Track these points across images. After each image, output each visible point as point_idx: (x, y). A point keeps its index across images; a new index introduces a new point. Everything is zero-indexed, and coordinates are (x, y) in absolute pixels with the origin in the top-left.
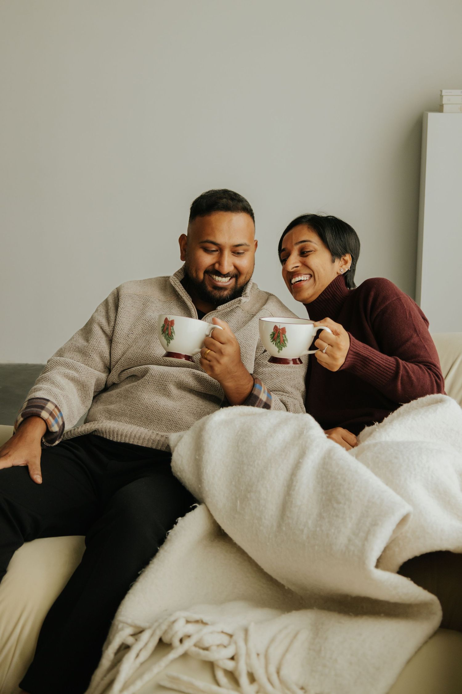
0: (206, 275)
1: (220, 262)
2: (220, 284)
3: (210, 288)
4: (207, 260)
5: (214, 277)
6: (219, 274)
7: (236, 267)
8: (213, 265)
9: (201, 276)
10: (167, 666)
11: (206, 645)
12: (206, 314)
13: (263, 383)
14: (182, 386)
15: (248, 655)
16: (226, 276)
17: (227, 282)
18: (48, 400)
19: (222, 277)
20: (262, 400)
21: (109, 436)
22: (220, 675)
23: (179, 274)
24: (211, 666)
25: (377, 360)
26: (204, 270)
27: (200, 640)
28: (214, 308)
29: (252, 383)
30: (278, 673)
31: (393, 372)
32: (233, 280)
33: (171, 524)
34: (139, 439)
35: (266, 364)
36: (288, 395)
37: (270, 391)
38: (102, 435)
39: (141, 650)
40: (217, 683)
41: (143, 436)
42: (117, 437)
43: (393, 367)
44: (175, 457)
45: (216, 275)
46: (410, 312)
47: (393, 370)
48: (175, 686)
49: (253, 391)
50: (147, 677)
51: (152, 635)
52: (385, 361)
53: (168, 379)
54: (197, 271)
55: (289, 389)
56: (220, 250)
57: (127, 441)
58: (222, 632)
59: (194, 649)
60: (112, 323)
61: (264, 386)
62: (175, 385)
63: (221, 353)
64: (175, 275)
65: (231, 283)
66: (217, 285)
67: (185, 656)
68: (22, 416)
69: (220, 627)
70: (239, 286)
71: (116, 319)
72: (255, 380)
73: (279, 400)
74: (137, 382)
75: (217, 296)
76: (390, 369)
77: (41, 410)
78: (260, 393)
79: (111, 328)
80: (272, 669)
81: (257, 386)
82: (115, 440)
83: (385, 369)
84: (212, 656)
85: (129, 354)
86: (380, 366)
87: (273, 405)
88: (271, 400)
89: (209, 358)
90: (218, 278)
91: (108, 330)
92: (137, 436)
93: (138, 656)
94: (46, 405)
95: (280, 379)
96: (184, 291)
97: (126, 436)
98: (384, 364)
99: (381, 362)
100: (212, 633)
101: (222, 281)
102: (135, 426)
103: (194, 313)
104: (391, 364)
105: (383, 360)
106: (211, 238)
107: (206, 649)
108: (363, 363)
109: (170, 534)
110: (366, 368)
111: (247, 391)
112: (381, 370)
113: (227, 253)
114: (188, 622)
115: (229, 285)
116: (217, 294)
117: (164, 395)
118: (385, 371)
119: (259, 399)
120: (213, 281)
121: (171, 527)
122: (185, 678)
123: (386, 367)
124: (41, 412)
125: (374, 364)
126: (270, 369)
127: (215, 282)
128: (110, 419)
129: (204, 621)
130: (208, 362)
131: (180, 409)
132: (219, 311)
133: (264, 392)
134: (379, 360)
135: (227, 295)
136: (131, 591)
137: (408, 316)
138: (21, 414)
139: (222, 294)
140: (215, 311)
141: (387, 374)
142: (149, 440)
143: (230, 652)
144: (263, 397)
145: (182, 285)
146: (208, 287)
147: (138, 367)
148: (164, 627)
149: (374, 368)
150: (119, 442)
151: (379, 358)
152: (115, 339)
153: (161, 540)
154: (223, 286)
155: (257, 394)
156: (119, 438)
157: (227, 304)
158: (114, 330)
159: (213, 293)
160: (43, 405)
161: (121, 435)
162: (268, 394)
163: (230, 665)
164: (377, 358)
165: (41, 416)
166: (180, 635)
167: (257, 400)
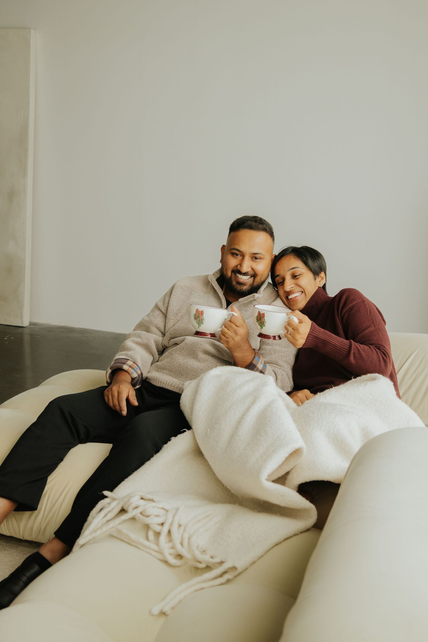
0: (233, 273)
1: (241, 264)
2: (241, 281)
3: (234, 283)
4: (233, 262)
5: (238, 275)
6: (240, 273)
7: (252, 269)
8: (237, 266)
9: (229, 274)
10: (120, 524)
11: (148, 514)
12: (232, 303)
13: (261, 357)
14: (207, 353)
15: (171, 524)
16: (245, 275)
17: (247, 280)
18: (128, 360)
19: (243, 275)
20: (259, 369)
21: (154, 382)
22: (151, 534)
23: (216, 274)
24: (147, 527)
25: (333, 342)
26: (232, 270)
27: (145, 510)
28: (237, 300)
29: (253, 356)
30: (189, 538)
31: (346, 351)
32: (252, 278)
33: (167, 440)
34: (171, 386)
35: (268, 343)
36: (279, 367)
37: (265, 363)
38: (150, 381)
39: (109, 512)
40: (147, 539)
41: (174, 385)
42: (158, 383)
43: (347, 347)
44: (183, 397)
45: (239, 274)
46: (370, 311)
47: (346, 349)
48: (118, 536)
49: (253, 361)
50: (105, 529)
51: (118, 504)
52: (340, 343)
53: (196, 346)
54: (226, 270)
55: (282, 363)
56: (243, 256)
57: (164, 387)
58: (163, 508)
59: (140, 515)
60: (166, 305)
61: (262, 359)
62: (201, 351)
63: (236, 333)
64: (214, 274)
65: (250, 281)
66: (239, 281)
67: (133, 519)
68: (111, 368)
69: (161, 505)
70: (255, 284)
71: (169, 302)
72: (256, 354)
73: (272, 370)
74: (175, 347)
75: (238, 289)
76: (345, 349)
77: (123, 365)
78: (258, 363)
79: (165, 308)
80: (186, 536)
81: (257, 358)
82: (157, 385)
83: (340, 349)
84: (148, 521)
85: (176, 327)
86: (336, 347)
87: (266, 372)
88: (265, 369)
89: (227, 336)
90: (240, 276)
91: (164, 310)
92: (170, 384)
93: (106, 516)
94: (127, 362)
95: (276, 355)
96: (218, 286)
97: (163, 383)
98: (339, 345)
99: (337, 344)
100: (154, 507)
101: (243, 279)
102: (170, 377)
103: (224, 302)
104: (345, 345)
105: (339, 342)
106: (237, 247)
107: (148, 516)
108: (323, 344)
109: (164, 447)
110: (325, 347)
111: (249, 361)
112: (337, 350)
113: (247, 259)
114: (142, 498)
115: (248, 282)
116: (239, 287)
117: (194, 358)
118: (341, 350)
119: (257, 367)
120: (237, 278)
121: (166, 443)
122: (125, 531)
123: (342, 347)
124: (123, 366)
125: (331, 345)
126: (270, 347)
127: (238, 279)
128: (158, 371)
129: (154, 500)
130: (225, 338)
131: (202, 368)
132: (240, 302)
133: (261, 363)
134: (335, 342)
135: (246, 289)
136: (126, 480)
137: (368, 313)
138: (110, 367)
139: (242, 288)
140: (237, 302)
141: (342, 352)
142: (177, 387)
143: (160, 520)
144: (260, 366)
145: (217, 282)
146: (233, 282)
147: (179, 338)
148: (126, 500)
149: (332, 347)
150: (157, 386)
151: (335, 341)
152: (168, 316)
153: (158, 450)
154: (243, 283)
155: (255, 364)
156: (159, 384)
157: (245, 297)
158: (167, 310)
159: (236, 287)
160: (125, 362)
161: (161, 382)
162: (264, 364)
163: (158, 528)
164: (334, 341)
165: (123, 369)
166: (134, 505)
167: (255, 368)
